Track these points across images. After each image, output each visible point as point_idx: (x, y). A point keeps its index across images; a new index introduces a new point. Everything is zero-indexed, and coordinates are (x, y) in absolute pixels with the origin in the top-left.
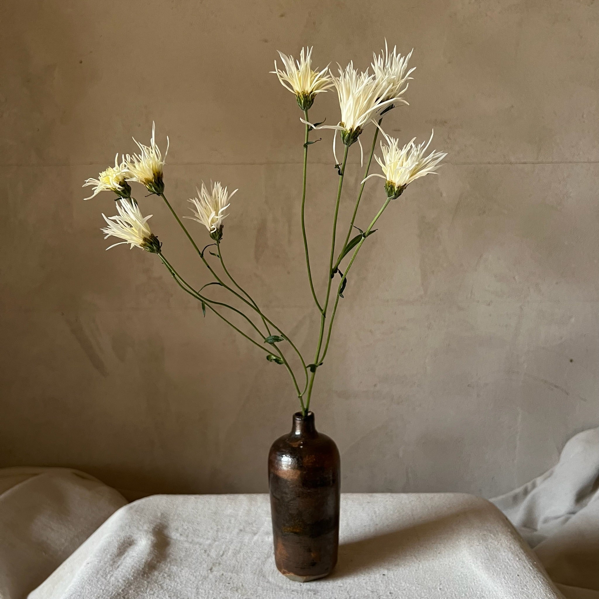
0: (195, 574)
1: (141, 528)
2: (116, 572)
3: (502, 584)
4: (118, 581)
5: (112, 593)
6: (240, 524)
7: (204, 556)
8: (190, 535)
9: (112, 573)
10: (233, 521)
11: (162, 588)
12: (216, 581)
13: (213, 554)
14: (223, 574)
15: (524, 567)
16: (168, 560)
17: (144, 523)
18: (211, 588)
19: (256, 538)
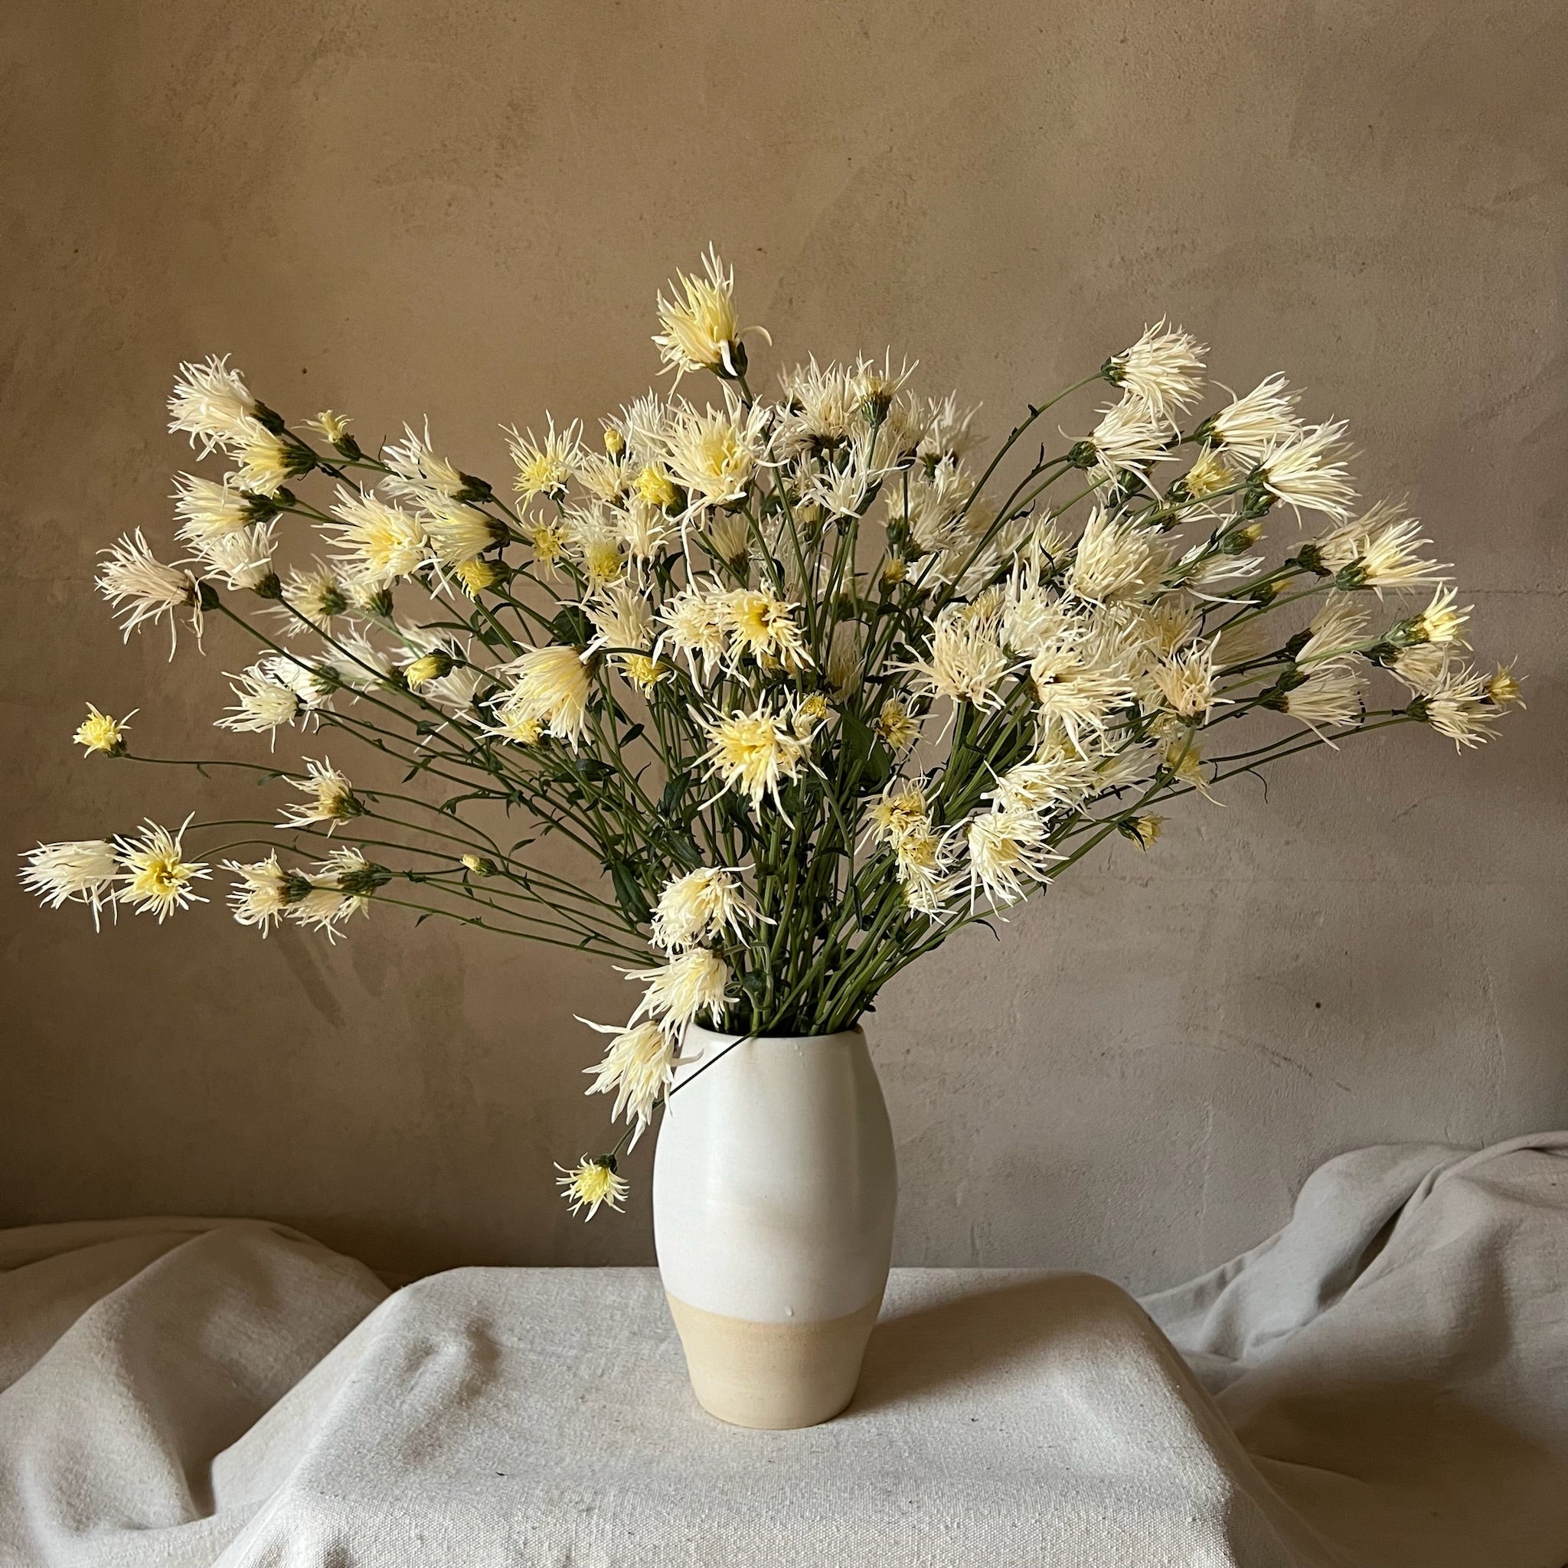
0: (553, 1405)
1: (443, 1325)
2: (411, 1396)
3: (1110, 1418)
4: (416, 1411)
5: (409, 1429)
6: (632, 1322)
7: (569, 1376)
8: (537, 1341)
9: (402, 1398)
10: (618, 1317)
11: (496, 1424)
12: (594, 1417)
13: (584, 1371)
14: (604, 1407)
15: (1156, 1393)
16: (502, 1380)
17: (448, 1318)
18: (585, 1428)
19: (663, 1347)
